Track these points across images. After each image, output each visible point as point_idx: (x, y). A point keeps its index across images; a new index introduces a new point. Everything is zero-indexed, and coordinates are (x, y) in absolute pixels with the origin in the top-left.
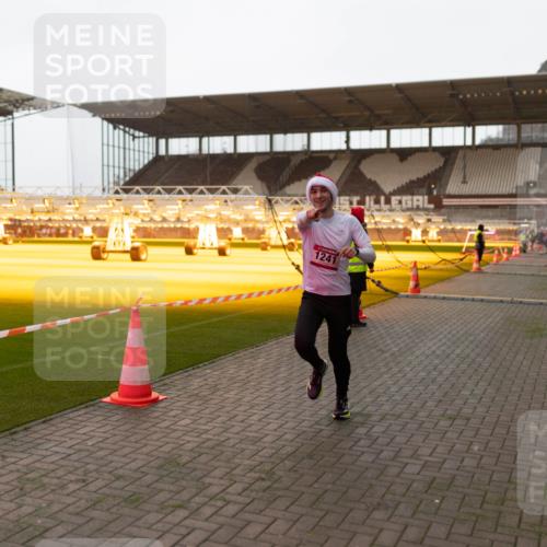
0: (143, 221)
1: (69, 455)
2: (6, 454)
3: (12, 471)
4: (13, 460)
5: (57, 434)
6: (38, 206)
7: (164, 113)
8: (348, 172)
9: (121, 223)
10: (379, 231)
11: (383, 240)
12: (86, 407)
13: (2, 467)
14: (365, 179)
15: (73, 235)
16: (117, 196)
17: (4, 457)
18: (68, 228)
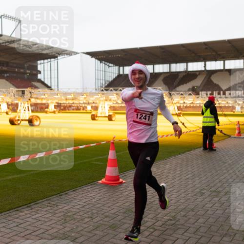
0: (113, 103)
1: (85, 206)
2: (58, 204)
3: (61, 212)
4: (61, 207)
5: (80, 196)
6: (69, 97)
7: (122, 55)
8: (205, 81)
9: (104, 104)
10: (221, 107)
11: (223, 111)
12: (91, 185)
13: (57, 210)
14: (213, 83)
15: (83, 109)
16: (103, 92)
17: (57, 205)
18: (81, 106)
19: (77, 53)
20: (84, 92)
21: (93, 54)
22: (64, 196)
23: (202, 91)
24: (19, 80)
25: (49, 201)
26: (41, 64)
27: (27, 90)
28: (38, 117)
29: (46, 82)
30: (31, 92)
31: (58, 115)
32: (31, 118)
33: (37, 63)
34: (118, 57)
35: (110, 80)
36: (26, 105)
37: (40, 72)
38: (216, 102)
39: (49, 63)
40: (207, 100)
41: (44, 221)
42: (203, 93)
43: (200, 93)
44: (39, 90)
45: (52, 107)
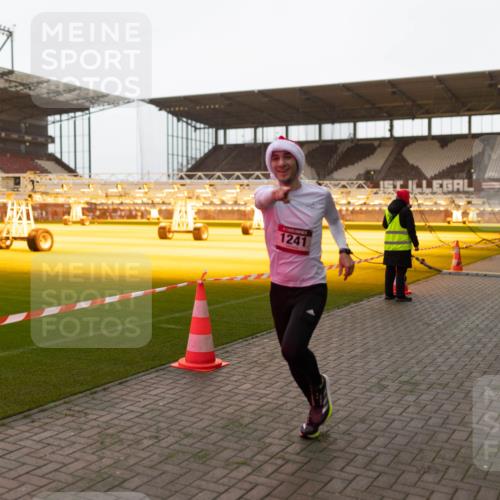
0: (204, 204)
1: (143, 414)
2: (88, 411)
3: (93, 427)
4: (94, 417)
5: (133, 394)
6: (112, 190)
7: (222, 106)
8: (392, 159)
9: (185, 206)
10: (422, 213)
11: (426, 221)
12: (157, 371)
13: (85, 423)
14: (408, 164)
15: (142, 217)
16: (182, 182)
17: (86, 414)
18: (136, 210)
19: (128, 101)
20: (145, 180)
21: (162, 104)
22: (101, 394)
23: (384, 180)
24: (8, 155)
25: (69, 406)
26: (54, 122)
27: (26, 177)
28: (47, 232)
29: (65, 160)
30: (33, 182)
31: (90, 228)
32: (34, 233)
33: (47, 121)
34: (214, 108)
35: (198, 157)
36: (23, 208)
37: (53, 140)
38: (411, 202)
39: (72, 122)
40: (394, 197)
41: (58, 446)
42: (387, 185)
43: (381, 183)
44: (50, 176)
45: (77, 213)
